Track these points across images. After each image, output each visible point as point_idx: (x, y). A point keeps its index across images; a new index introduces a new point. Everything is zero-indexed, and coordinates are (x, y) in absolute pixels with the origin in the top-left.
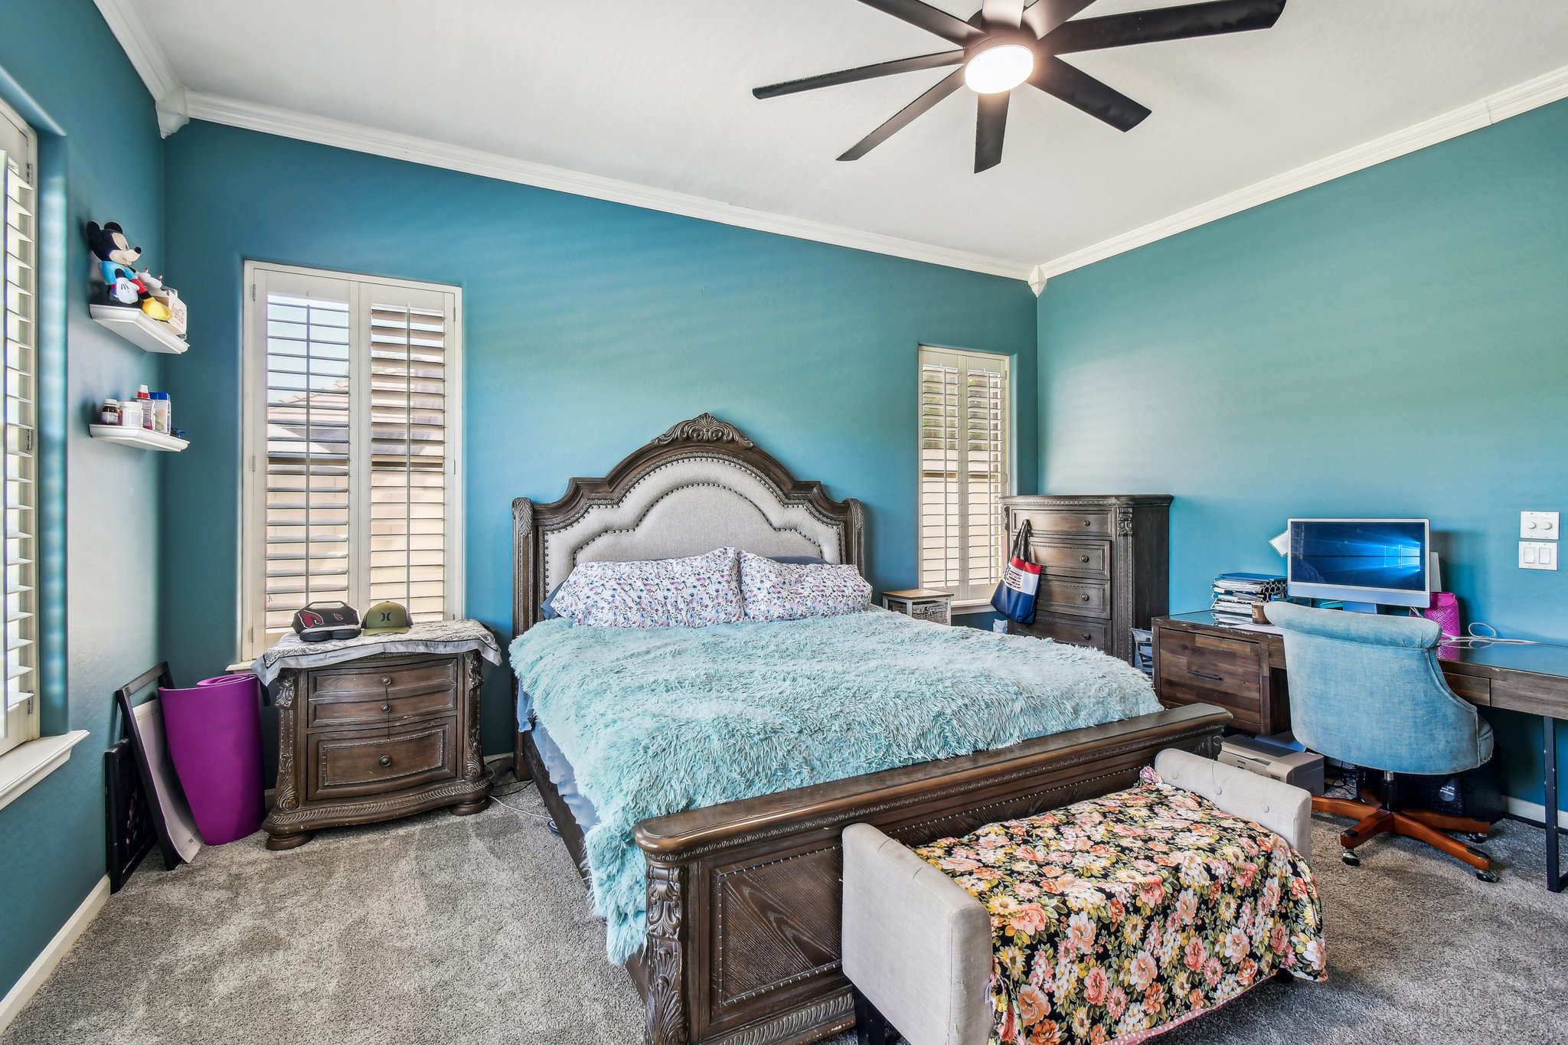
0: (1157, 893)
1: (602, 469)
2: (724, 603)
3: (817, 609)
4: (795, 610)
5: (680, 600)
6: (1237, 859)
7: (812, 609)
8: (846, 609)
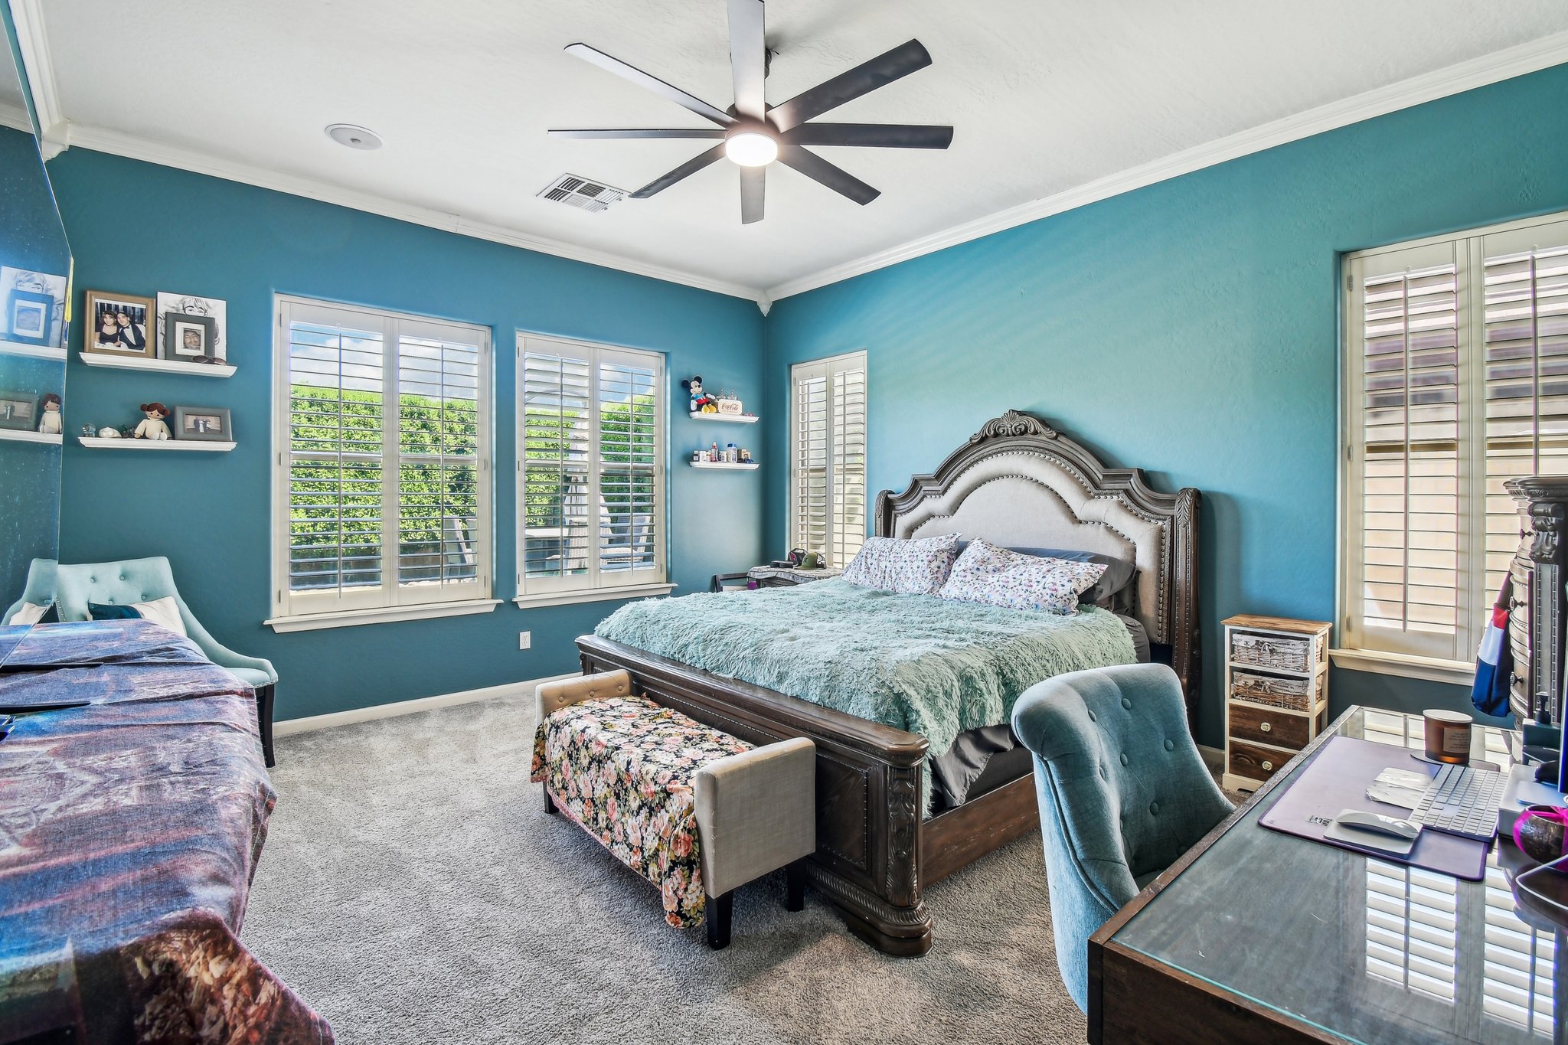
0: (599, 749)
1: (931, 469)
2: (920, 578)
3: (992, 597)
4: (969, 595)
5: (893, 570)
6: (647, 774)
7: (986, 596)
8: (1025, 604)
